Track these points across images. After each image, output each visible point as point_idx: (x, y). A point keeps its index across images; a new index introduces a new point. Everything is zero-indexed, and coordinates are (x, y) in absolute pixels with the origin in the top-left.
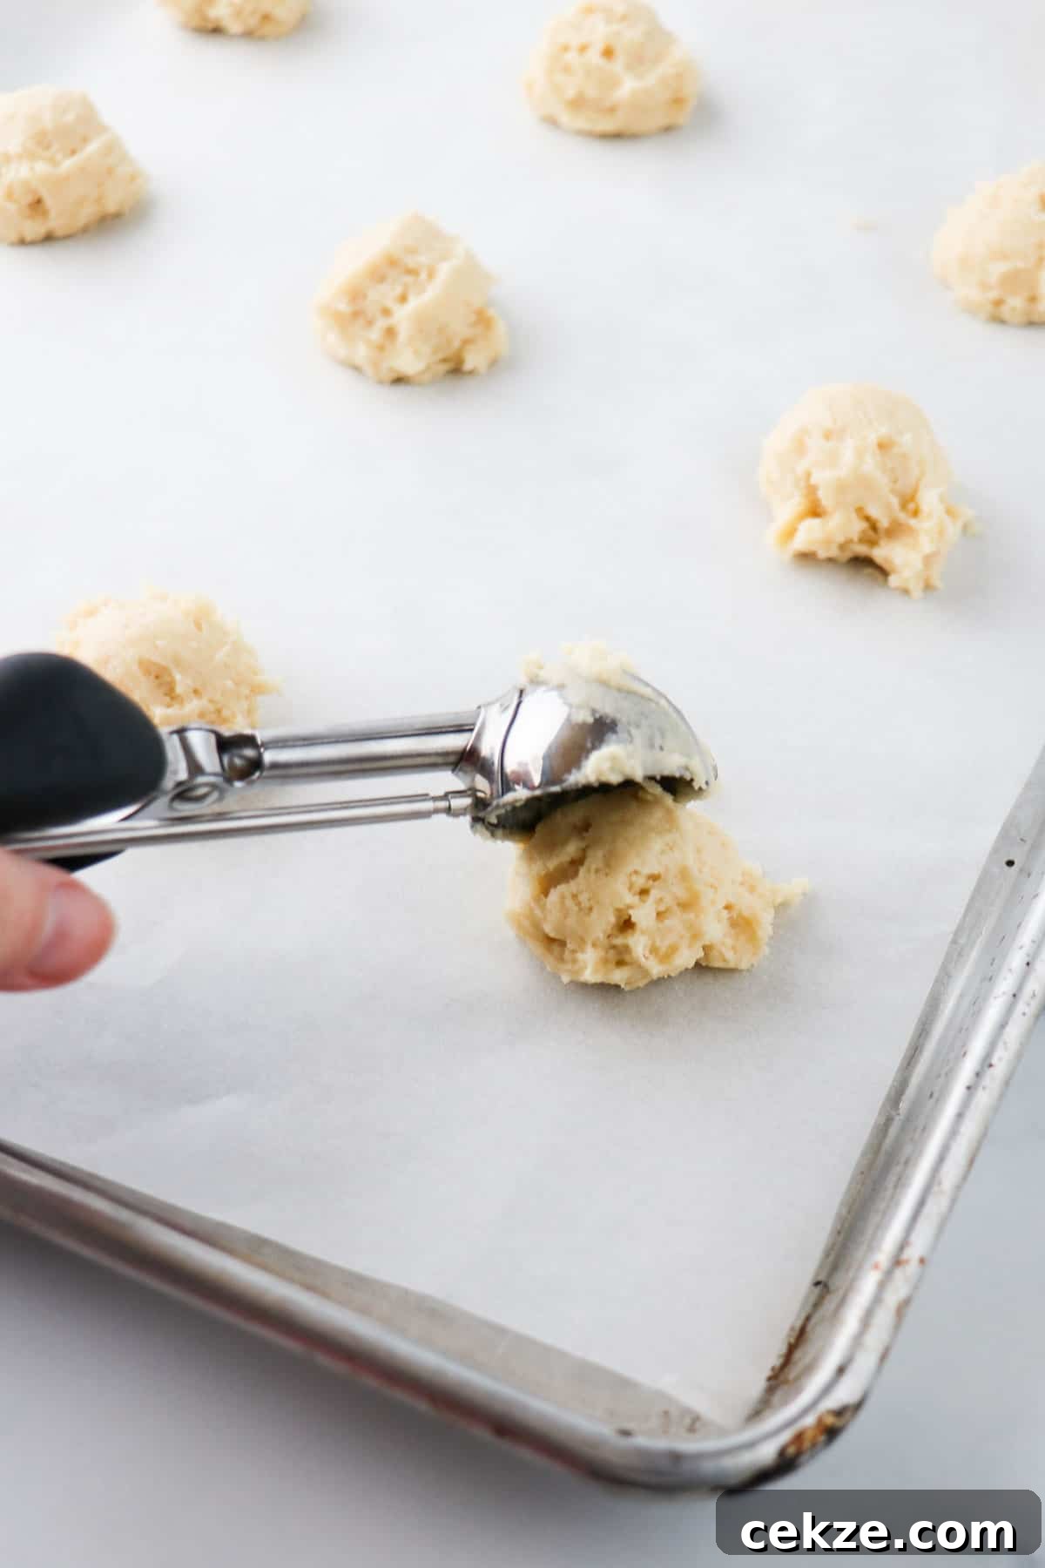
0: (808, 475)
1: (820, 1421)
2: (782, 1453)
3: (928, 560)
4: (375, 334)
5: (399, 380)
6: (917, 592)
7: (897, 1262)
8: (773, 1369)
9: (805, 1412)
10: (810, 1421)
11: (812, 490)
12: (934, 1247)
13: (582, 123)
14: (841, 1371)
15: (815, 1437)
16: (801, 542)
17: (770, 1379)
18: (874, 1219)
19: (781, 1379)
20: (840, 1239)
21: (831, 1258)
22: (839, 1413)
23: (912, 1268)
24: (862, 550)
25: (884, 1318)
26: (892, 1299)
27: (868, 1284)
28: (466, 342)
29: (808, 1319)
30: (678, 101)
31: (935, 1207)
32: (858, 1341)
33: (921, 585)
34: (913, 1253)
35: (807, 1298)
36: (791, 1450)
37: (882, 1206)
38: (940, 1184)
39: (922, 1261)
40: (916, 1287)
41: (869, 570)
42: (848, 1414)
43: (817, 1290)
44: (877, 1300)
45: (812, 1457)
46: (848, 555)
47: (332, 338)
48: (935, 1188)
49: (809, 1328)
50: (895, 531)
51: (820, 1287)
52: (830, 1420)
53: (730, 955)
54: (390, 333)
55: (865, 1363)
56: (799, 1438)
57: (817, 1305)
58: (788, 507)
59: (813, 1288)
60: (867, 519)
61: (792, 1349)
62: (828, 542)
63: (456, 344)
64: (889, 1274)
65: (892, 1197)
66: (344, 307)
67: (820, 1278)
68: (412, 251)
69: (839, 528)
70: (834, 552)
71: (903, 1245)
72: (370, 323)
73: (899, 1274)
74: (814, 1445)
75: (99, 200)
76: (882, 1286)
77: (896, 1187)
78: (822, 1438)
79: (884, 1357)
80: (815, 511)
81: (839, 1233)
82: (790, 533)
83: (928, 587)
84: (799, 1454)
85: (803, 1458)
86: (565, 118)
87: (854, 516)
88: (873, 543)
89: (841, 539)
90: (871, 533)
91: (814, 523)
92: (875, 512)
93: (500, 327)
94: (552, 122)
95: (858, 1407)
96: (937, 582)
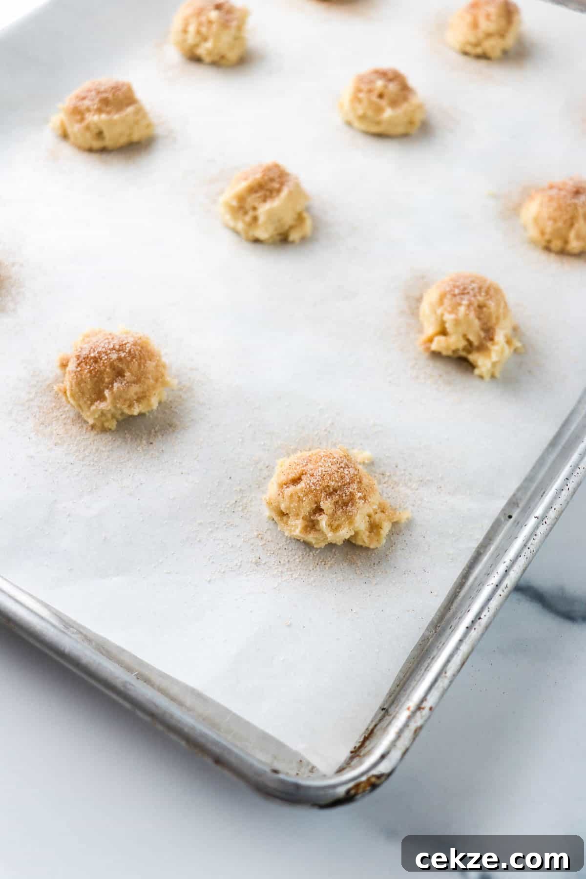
0: (442, 315)
1: (369, 779)
2: (348, 792)
3: (494, 364)
4: (248, 218)
5: (257, 241)
6: (487, 378)
7: (419, 708)
8: (355, 748)
9: (362, 774)
10: (364, 779)
11: (443, 323)
12: (438, 703)
13: (364, 127)
14: (383, 757)
15: (365, 787)
16: (434, 347)
17: (352, 752)
18: (413, 683)
19: (357, 753)
20: (398, 689)
21: (392, 698)
22: (379, 777)
23: (426, 712)
24: (463, 354)
25: (408, 734)
26: (413, 726)
27: (403, 716)
28: (291, 227)
29: (376, 726)
30: (411, 123)
31: (443, 683)
32: (394, 744)
33: (489, 375)
34: (427, 705)
35: (376, 715)
36: (353, 792)
37: (417, 678)
38: (446, 673)
39: (431, 709)
40: (426, 721)
41: (465, 364)
42: (383, 778)
43: (383, 712)
44: (406, 725)
45: (363, 796)
46: (456, 355)
47: (228, 217)
48: (443, 674)
49: (375, 731)
50: (482, 348)
51: (384, 711)
52: (373, 780)
53: (367, 540)
54: (255, 219)
55: (395, 755)
56: (357, 786)
57: (381, 720)
58: (430, 329)
59: (380, 710)
60: (468, 340)
61: (366, 739)
62: (447, 348)
63: (286, 227)
64: (414, 713)
65: (423, 675)
66: (235, 203)
67: (385, 707)
68: (272, 180)
69: (454, 342)
70: (450, 353)
71: (423, 699)
72: (246, 213)
73: (418, 714)
74: (364, 791)
75: (130, 135)
76: (410, 718)
77: (425, 670)
78: (368, 788)
79: (405, 753)
80: (444, 332)
81: (398, 686)
82: (431, 340)
83: (493, 376)
84: (356, 794)
85: (358, 797)
86: (357, 124)
87: (461, 338)
88: (469, 352)
89: (453, 348)
90: (469, 347)
91: (442, 338)
92: (472, 338)
93: (308, 223)
94: (349, 124)
95: (389, 775)
96: (497, 375)
